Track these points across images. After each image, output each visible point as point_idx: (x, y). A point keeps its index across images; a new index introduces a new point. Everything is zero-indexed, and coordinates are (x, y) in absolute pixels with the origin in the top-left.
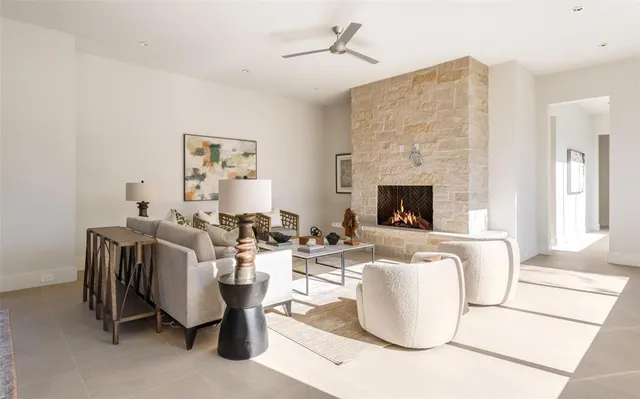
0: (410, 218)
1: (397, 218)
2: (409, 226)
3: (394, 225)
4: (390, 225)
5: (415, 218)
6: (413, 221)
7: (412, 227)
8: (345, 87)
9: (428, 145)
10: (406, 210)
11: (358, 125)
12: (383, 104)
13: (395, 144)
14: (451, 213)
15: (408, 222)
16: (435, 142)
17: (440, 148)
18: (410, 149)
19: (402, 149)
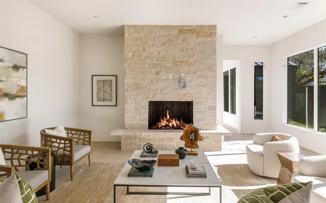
0: (174, 123)
1: (164, 123)
2: (173, 127)
3: (161, 128)
4: (158, 128)
5: (178, 122)
6: (177, 125)
7: (176, 129)
8: (118, 23)
9: (190, 75)
10: (171, 118)
11: (131, 55)
12: (155, 43)
13: (165, 72)
14: (206, 118)
15: (173, 126)
16: (195, 73)
17: (198, 77)
18: (177, 76)
19: (171, 76)
